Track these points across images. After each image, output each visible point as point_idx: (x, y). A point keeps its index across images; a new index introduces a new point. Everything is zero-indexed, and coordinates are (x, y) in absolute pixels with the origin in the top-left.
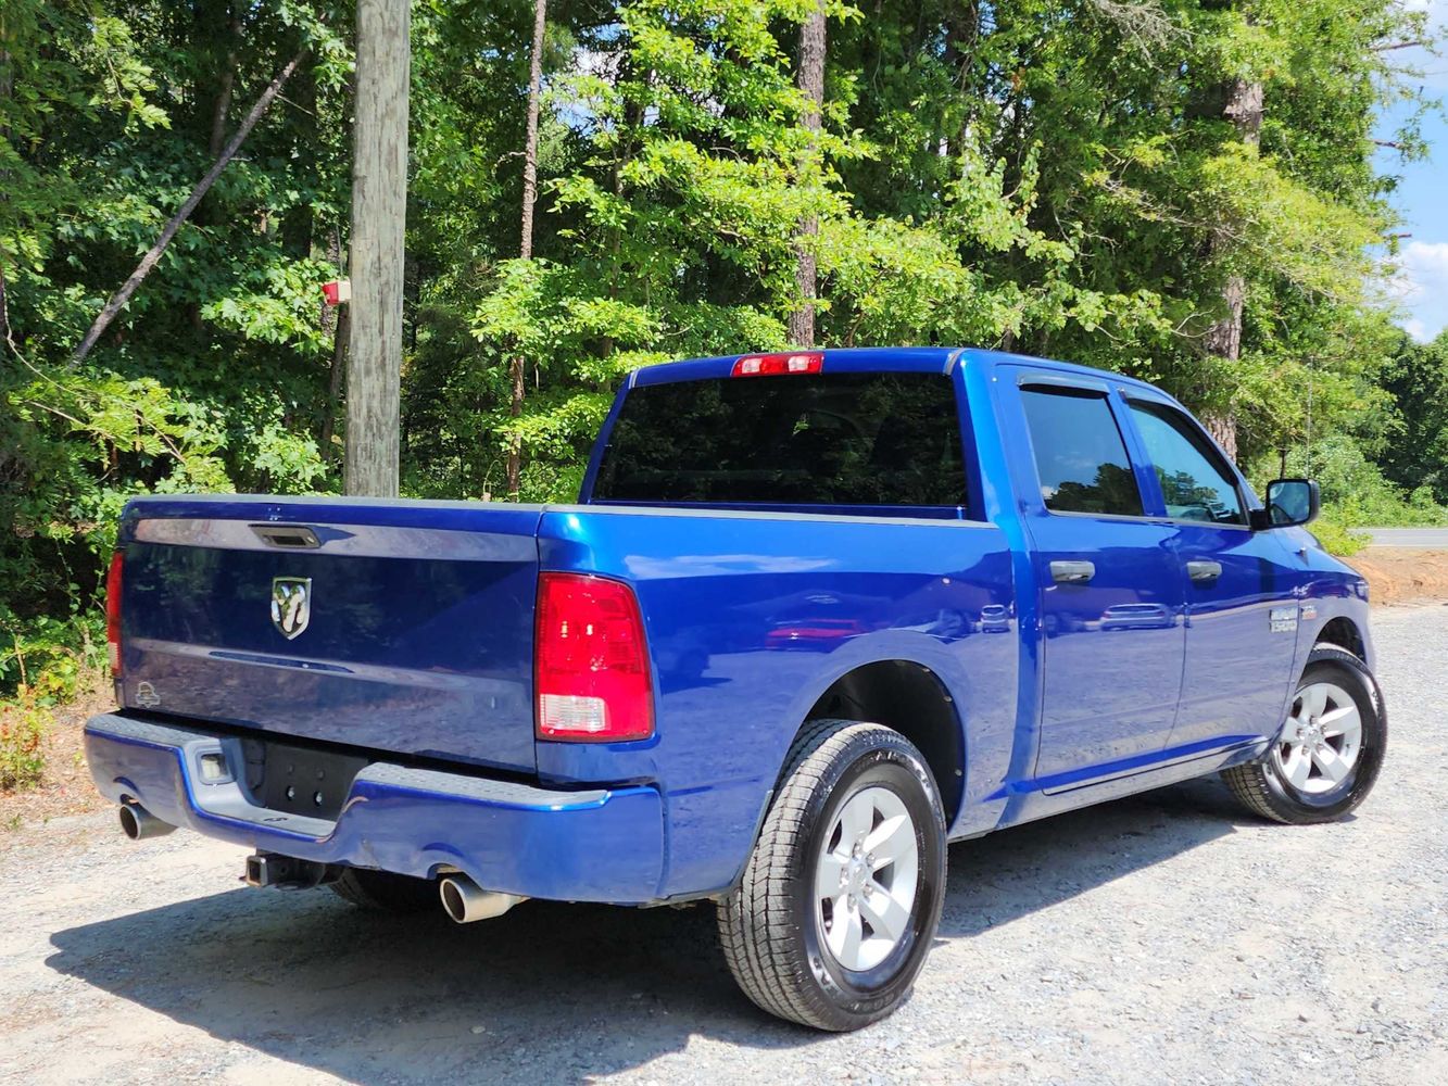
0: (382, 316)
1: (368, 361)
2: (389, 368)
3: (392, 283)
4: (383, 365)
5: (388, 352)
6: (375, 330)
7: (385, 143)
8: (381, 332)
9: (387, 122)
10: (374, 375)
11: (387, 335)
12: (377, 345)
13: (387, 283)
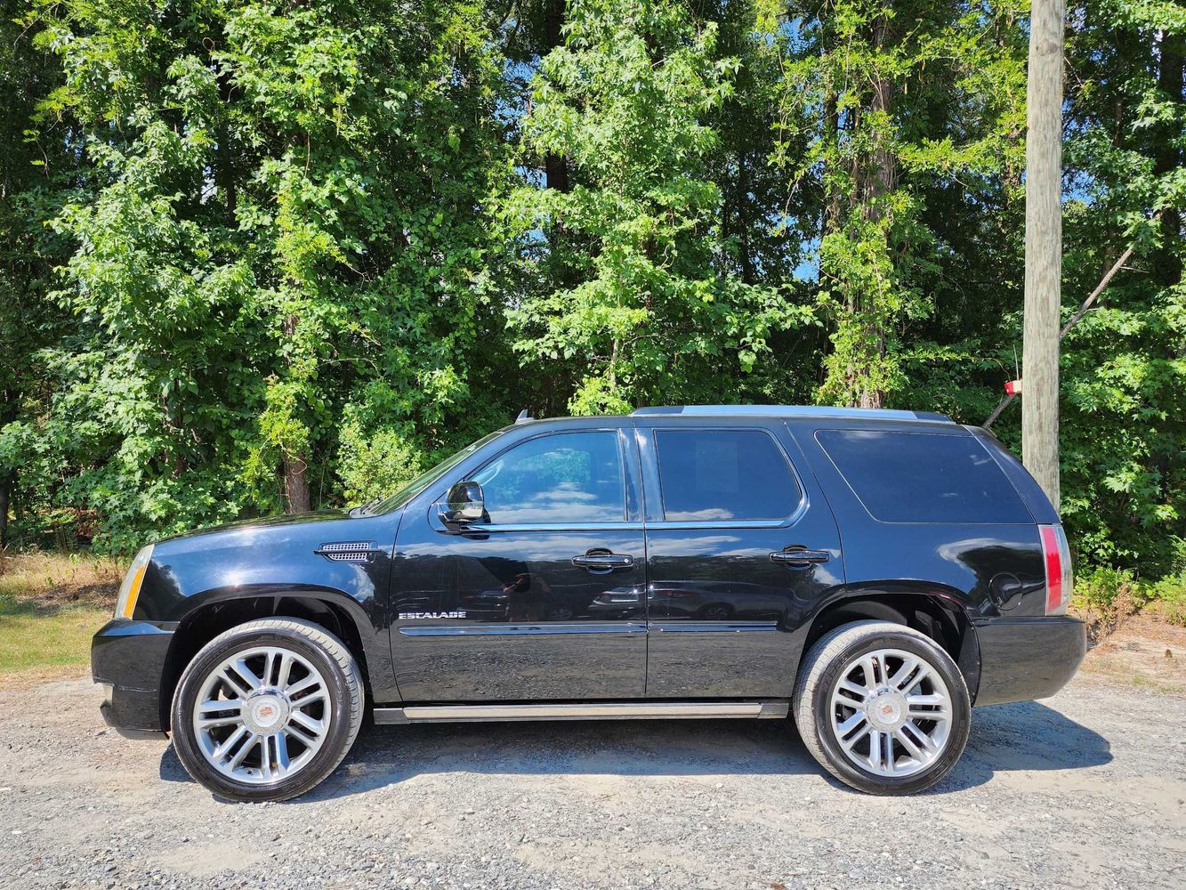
0: (1039, 399)
1: (1030, 426)
2: (1045, 429)
3: (1046, 378)
4: (1040, 427)
5: (1043, 420)
6: (1035, 407)
7: (1039, 296)
8: (1038, 408)
9: (1041, 285)
10: (1035, 434)
11: (1042, 410)
12: (1036, 416)
13: (1042, 379)
